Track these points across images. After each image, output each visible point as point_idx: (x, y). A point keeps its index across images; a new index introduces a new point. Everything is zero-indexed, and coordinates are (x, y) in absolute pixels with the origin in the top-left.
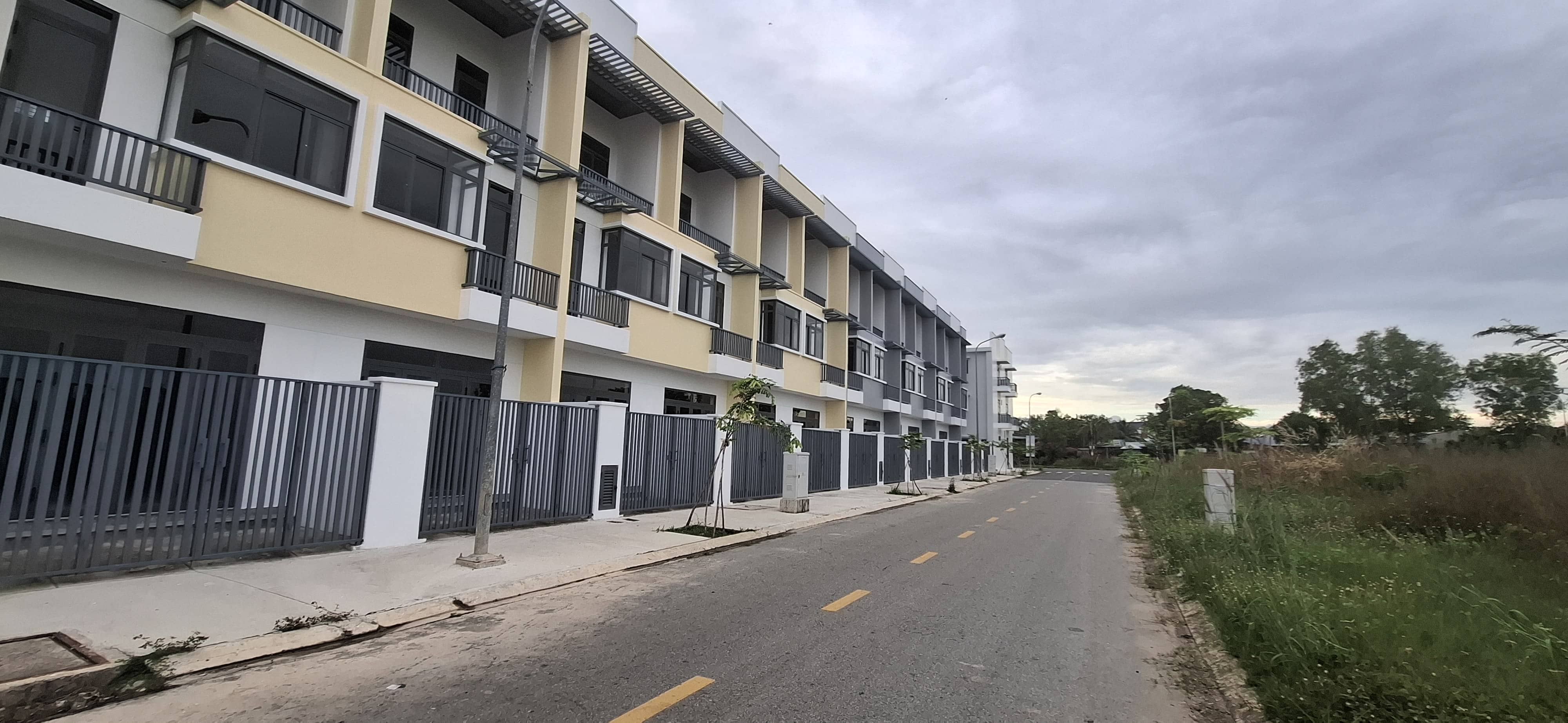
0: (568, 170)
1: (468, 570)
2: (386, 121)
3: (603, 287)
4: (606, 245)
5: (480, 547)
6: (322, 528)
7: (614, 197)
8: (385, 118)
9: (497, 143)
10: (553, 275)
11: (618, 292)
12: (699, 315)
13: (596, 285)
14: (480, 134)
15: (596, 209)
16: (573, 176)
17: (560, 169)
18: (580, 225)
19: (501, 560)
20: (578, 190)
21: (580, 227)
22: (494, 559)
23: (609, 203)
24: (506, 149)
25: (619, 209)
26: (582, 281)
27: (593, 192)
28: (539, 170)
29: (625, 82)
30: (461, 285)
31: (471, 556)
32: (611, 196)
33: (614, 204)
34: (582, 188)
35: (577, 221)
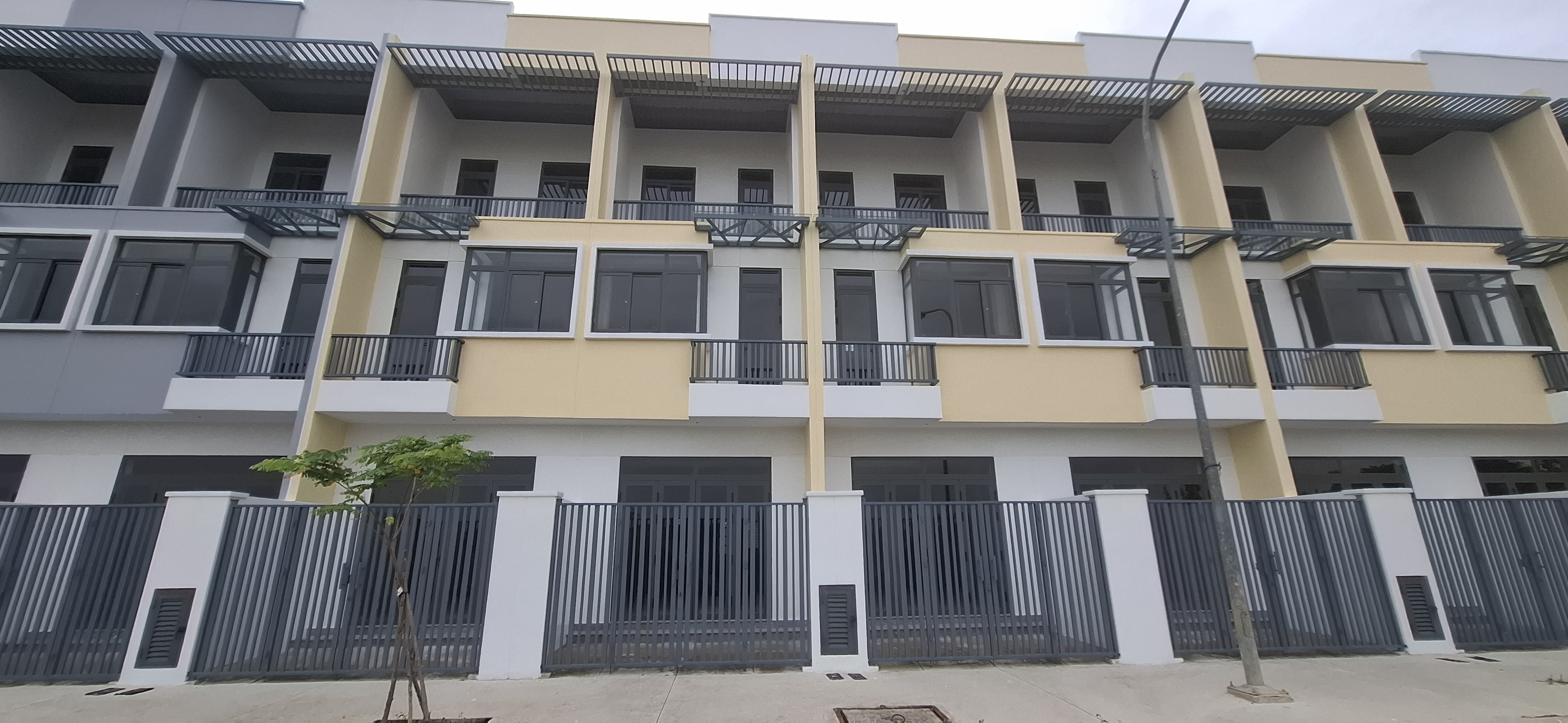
0: (1218, 233)
1: (1245, 703)
2: (1037, 264)
3: (1312, 345)
4: (1297, 295)
5: (1251, 674)
6: (1081, 640)
7: (1289, 238)
8: (1035, 263)
9: (1134, 240)
10: (1238, 350)
11: (1337, 346)
12: (1498, 341)
13: (1301, 346)
14: (1116, 239)
15: (1270, 259)
16: (1228, 236)
17: (1209, 236)
18: (1254, 285)
19: (1283, 696)
20: (1239, 248)
21: (1255, 288)
22: (1276, 693)
23: (1285, 246)
24: (1144, 242)
25: (1302, 248)
26: (1279, 345)
27: (1258, 243)
28: (1186, 247)
29: (1257, 109)
30: (1139, 388)
31: (1243, 686)
32: (1284, 238)
33: (1292, 246)
34: (1242, 244)
35: (1248, 282)
